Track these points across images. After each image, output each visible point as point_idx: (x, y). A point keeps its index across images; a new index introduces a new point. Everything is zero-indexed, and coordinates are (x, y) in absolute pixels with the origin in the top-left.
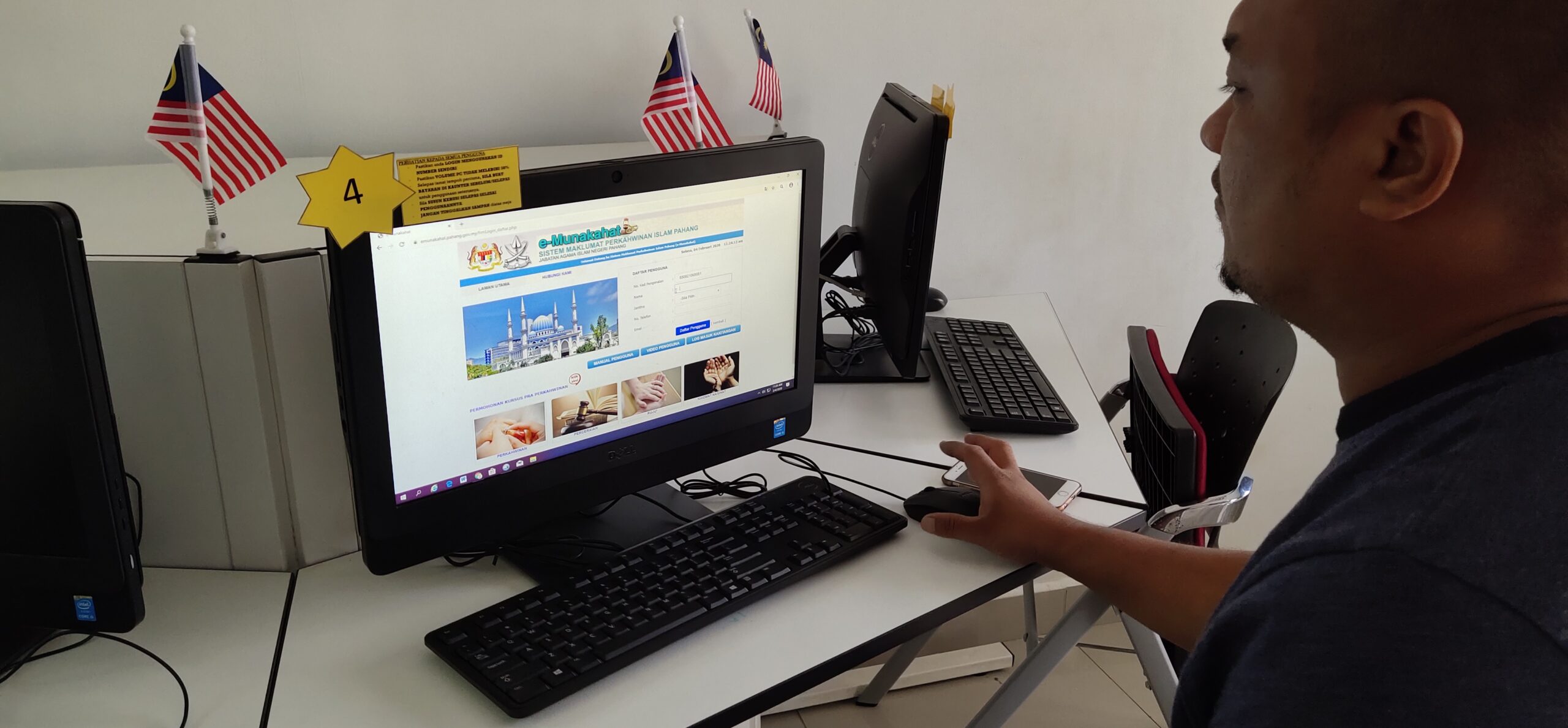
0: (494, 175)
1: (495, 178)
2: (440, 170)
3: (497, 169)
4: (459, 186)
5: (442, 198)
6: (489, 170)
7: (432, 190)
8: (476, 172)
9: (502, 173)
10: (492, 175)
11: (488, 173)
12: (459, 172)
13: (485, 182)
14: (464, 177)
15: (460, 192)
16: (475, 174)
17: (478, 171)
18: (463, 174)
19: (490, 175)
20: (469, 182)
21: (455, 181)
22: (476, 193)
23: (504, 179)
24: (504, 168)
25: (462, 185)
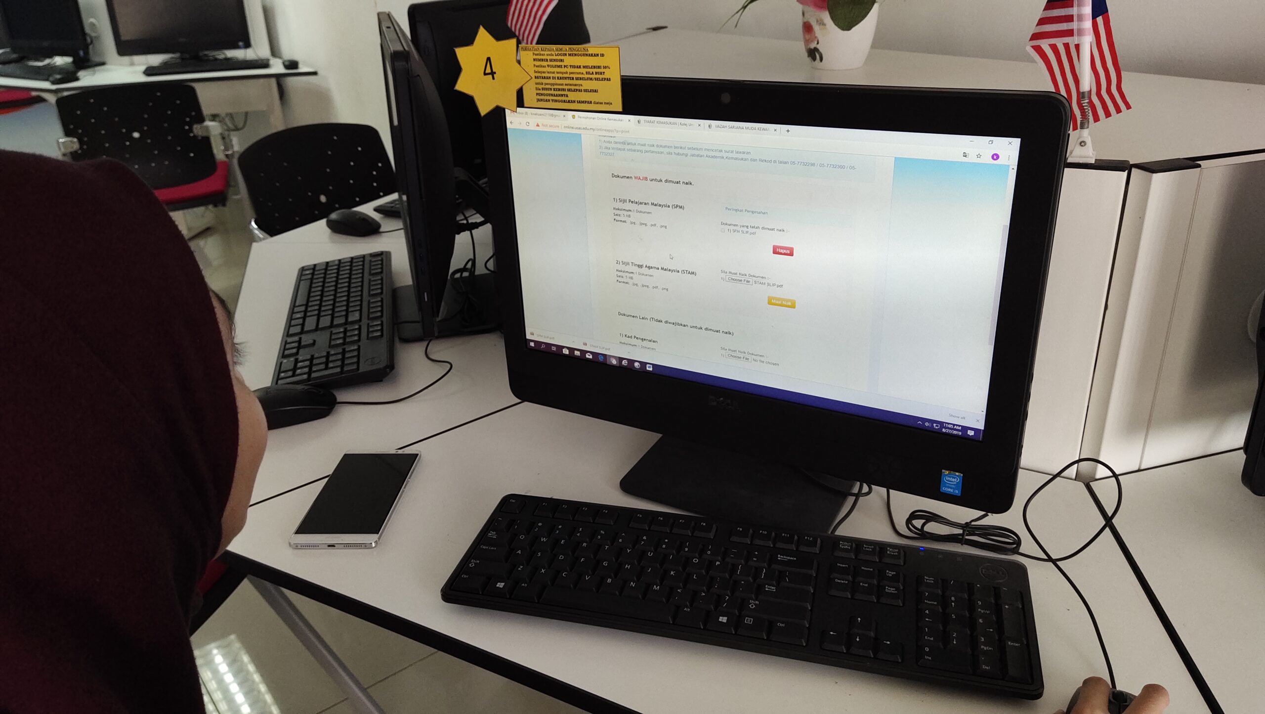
0: (596, 73)
1: (598, 76)
2: (551, 60)
3: (599, 67)
4: (566, 78)
5: (553, 87)
6: (592, 68)
7: (545, 77)
8: (580, 67)
9: (604, 73)
10: (594, 73)
11: (591, 70)
12: (566, 65)
13: (588, 79)
14: (569, 70)
15: (566, 85)
16: (580, 69)
17: (582, 67)
18: (569, 67)
19: (593, 72)
20: (574, 76)
21: (562, 73)
22: (580, 88)
23: (605, 79)
24: (605, 67)
25: (568, 78)
